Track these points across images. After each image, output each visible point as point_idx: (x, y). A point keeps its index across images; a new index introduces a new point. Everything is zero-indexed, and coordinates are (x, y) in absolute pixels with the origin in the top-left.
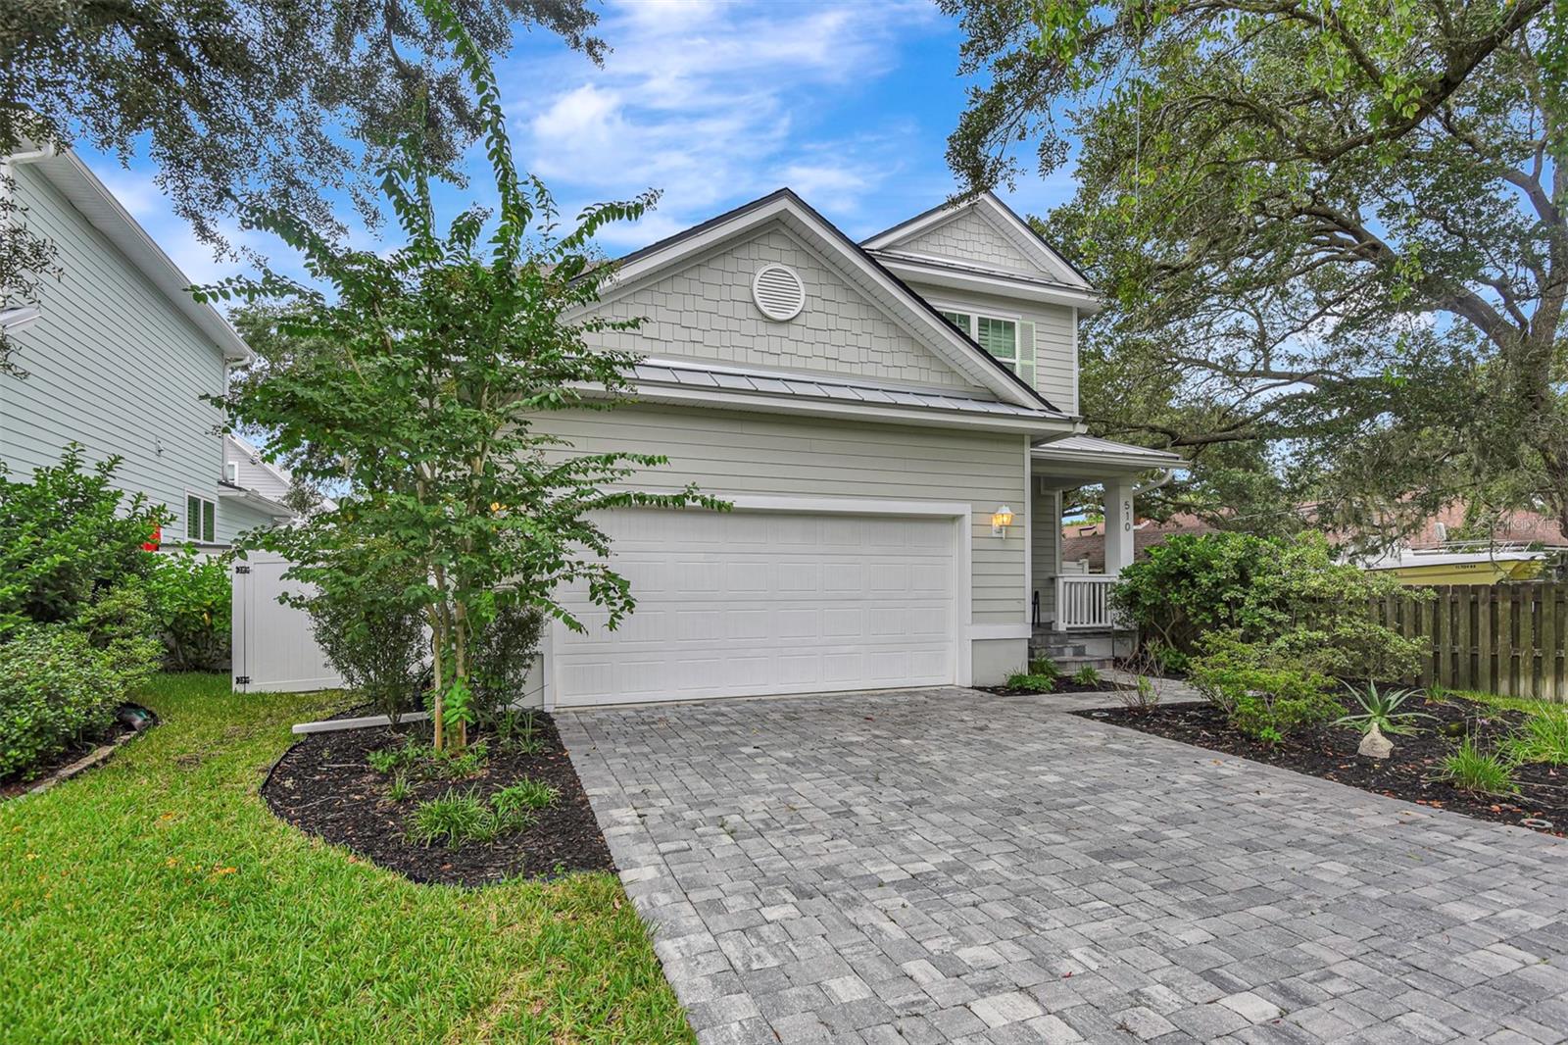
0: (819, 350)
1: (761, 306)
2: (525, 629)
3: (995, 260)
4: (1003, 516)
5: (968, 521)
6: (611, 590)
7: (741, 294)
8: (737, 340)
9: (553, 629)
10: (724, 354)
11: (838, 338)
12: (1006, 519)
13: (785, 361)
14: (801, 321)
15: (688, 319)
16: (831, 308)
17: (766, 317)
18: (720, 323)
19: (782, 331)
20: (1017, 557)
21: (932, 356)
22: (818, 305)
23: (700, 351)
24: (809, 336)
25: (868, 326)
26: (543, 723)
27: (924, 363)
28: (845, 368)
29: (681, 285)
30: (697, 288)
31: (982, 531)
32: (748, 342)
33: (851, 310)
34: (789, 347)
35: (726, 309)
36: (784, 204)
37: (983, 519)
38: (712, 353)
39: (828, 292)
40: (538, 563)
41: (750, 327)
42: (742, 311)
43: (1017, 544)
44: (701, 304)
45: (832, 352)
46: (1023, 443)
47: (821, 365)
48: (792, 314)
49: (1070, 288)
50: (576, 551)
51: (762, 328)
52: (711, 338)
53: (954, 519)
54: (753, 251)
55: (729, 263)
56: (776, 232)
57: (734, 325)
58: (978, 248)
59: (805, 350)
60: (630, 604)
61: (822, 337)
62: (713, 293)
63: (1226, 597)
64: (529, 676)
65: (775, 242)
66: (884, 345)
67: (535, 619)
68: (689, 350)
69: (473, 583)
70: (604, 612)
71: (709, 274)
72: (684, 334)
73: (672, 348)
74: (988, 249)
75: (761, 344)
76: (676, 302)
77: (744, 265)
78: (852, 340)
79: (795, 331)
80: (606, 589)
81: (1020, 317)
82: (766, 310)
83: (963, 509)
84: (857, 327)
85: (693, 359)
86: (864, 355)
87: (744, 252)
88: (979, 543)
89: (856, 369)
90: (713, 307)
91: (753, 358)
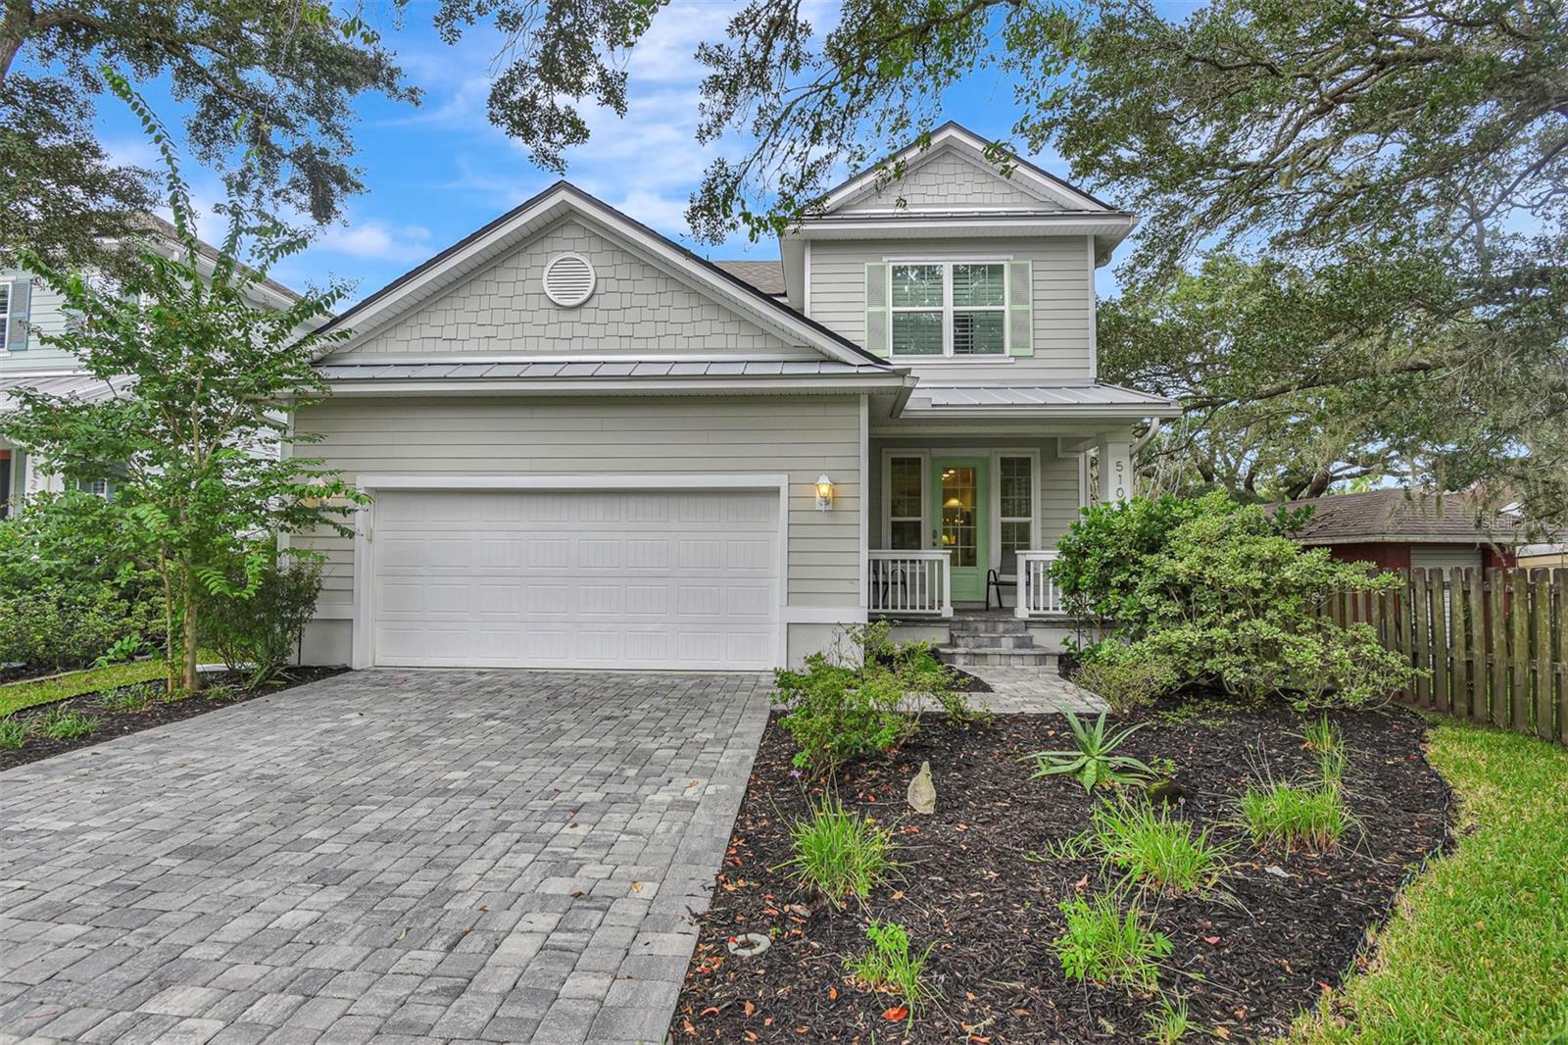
0: (612, 329)
1: (550, 295)
3: (978, 198)
4: (827, 486)
5: (784, 493)
7: (534, 287)
8: (529, 330)
10: (518, 345)
11: (632, 315)
12: (831, 490)
13: (576, 344)
14: (593, 303)
15: (484, 318)
16: (625, 286)
17: (557, 305)
18: (514, 317)
19: (574, 316)
20: (849, 532)
21: (742, 321)
22: (612, 285)
23: (494, 345)
24: (602, 317)
27: (731, 328)
29: (478, 288)
30: (492, 288)
31: (797, 504)
32: (539, 331)
33: (646, 286)
34: (580, 330)
35: (519, 303)
36: (561, 196)
37: (806, 491)
38: (505, 346)
39: (623, 272)
41: (541, 317)
42: (533, 302)
43: (851, 518)
44: (496, 302)
45: (626, 330)
46: (858, 403)
47: (615, 343)
48: (582, 299)
49: (1078, 214)
51: (554, 316)
52: (505, 332)
53: (775, 491)
54: (547, 245)
55: (524, 260)
56: (571, 223)
57: (526, 317)
58: (953, 189)
59: (597, 331)
61: (616, 316)
62: (507, 289)
63: (1114, 581)
65: (570, 233)
66: (685, 316)
68: (485, 345)
71: (502, 275)
72: (480, 332)
73: (468, 346)
74: (967, 189)
75: (552, 331)
76: (472, 303)
77: (537, 260)
78: (647, 315)
79: (587, 314)
81: (1011, 257)
82: (555, 299)
83: (780, 480)
84: (654, 302)
85: (488, 353)
86: (661, 329)
87: (537, 249)
88: (797, 518)
89: (653, 344)
90: (506, 303)
91: (545, 345)
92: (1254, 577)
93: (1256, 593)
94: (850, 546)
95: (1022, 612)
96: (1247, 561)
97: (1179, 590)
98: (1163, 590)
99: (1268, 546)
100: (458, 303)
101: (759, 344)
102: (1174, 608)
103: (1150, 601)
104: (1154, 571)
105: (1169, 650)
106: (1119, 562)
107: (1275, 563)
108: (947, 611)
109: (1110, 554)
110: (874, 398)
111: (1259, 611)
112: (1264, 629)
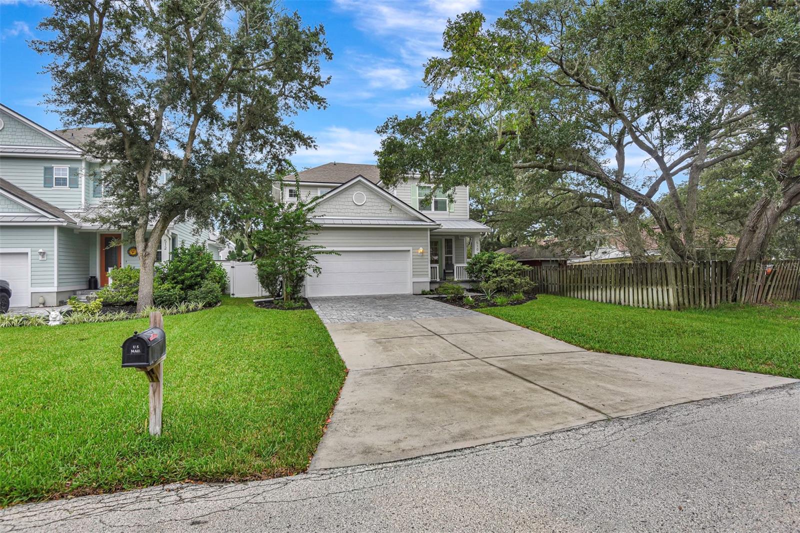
0: (370, 211)
2: (301, 279)
4: (421, 250)
5: (411, 251)
6: (317, 270)
7: (349, 199)
8: (349, 210)
9: (307, 278)
10: (346, 214)
11: (375, 208)
12: (421, 251)
13: (361, 214)
14: (365, 204)
15: (337, 207)
16: (373, 200)
17: (357, 205)
18: (345, 207)
19: (360, 207)
20: (426, 260)
22: (370, 200)
23: (340, 214)
24: (368, 208)
25: (383, 204)
26: (306, 300)
27: (398, 212)
28: (377, 215)
29: (335, 199)
30: (339, 199)
31: (415, 254)
32: (352, 211)
33: (378, 201)
34: (362, 211)
35: (346, 203)
36: (360, 178)
37: (416, 251)
38: (343, 214)
39: (372, 197)
40: (303, 265)
41: (352, 207)
42: (350, 203)
43: (425, 257)
44: (340, 203)
45: (373, 211)
46: (427, 231)
47: (371, 214)
48: (363, 203)
50: (310, 263)
51: (356, 207)
52: (343, 211)
53: (409, 251)
54: (353, 189)
55: (347, 193)
56: (359, 184)
57: (348, 207)
59: (366, 211)
60: (320, 272)
61: (371, 208)
62: (343, 200)
64: (302, 289)
65: (358, 186)
66: (387, 208)
67: (303, 277)
68: (337, 214)
69: (291, 269)
70: (316, 274)
71: (341, 196)
72: (337, 211)
73: (333, 214)
75: (355, 211)
76: (334, 203)
77: (351, 193)
78: (379, 208)
79: (364, 207)
80: (316, 270)
82: (356, 203)
83: (410, 248)
84: (380, 205)
85: (339, 216)
86: (382, 211)
87: (351, 190)
88: (414, 257)
89: (380, 215)
90: (343, 203)
91: (354, 214)
92: (509, 268)
93: (509, 271)
94: (426, 264)
95: (456, 279)
96: (508, 265)
97: (496, 271)
98: (493, 272)
99: (511, 262)
100: (330, 203)
101: (405, 216)
102: (495, 275)
103: (490, 273)
104: (491, 268)
105: (494, 282)
106: (482, 267)
107: (513, 265)
108: (438, 280)
109: (482, 264)
110: (431, 230)
111: (510, 274)
112: (511, 277)
